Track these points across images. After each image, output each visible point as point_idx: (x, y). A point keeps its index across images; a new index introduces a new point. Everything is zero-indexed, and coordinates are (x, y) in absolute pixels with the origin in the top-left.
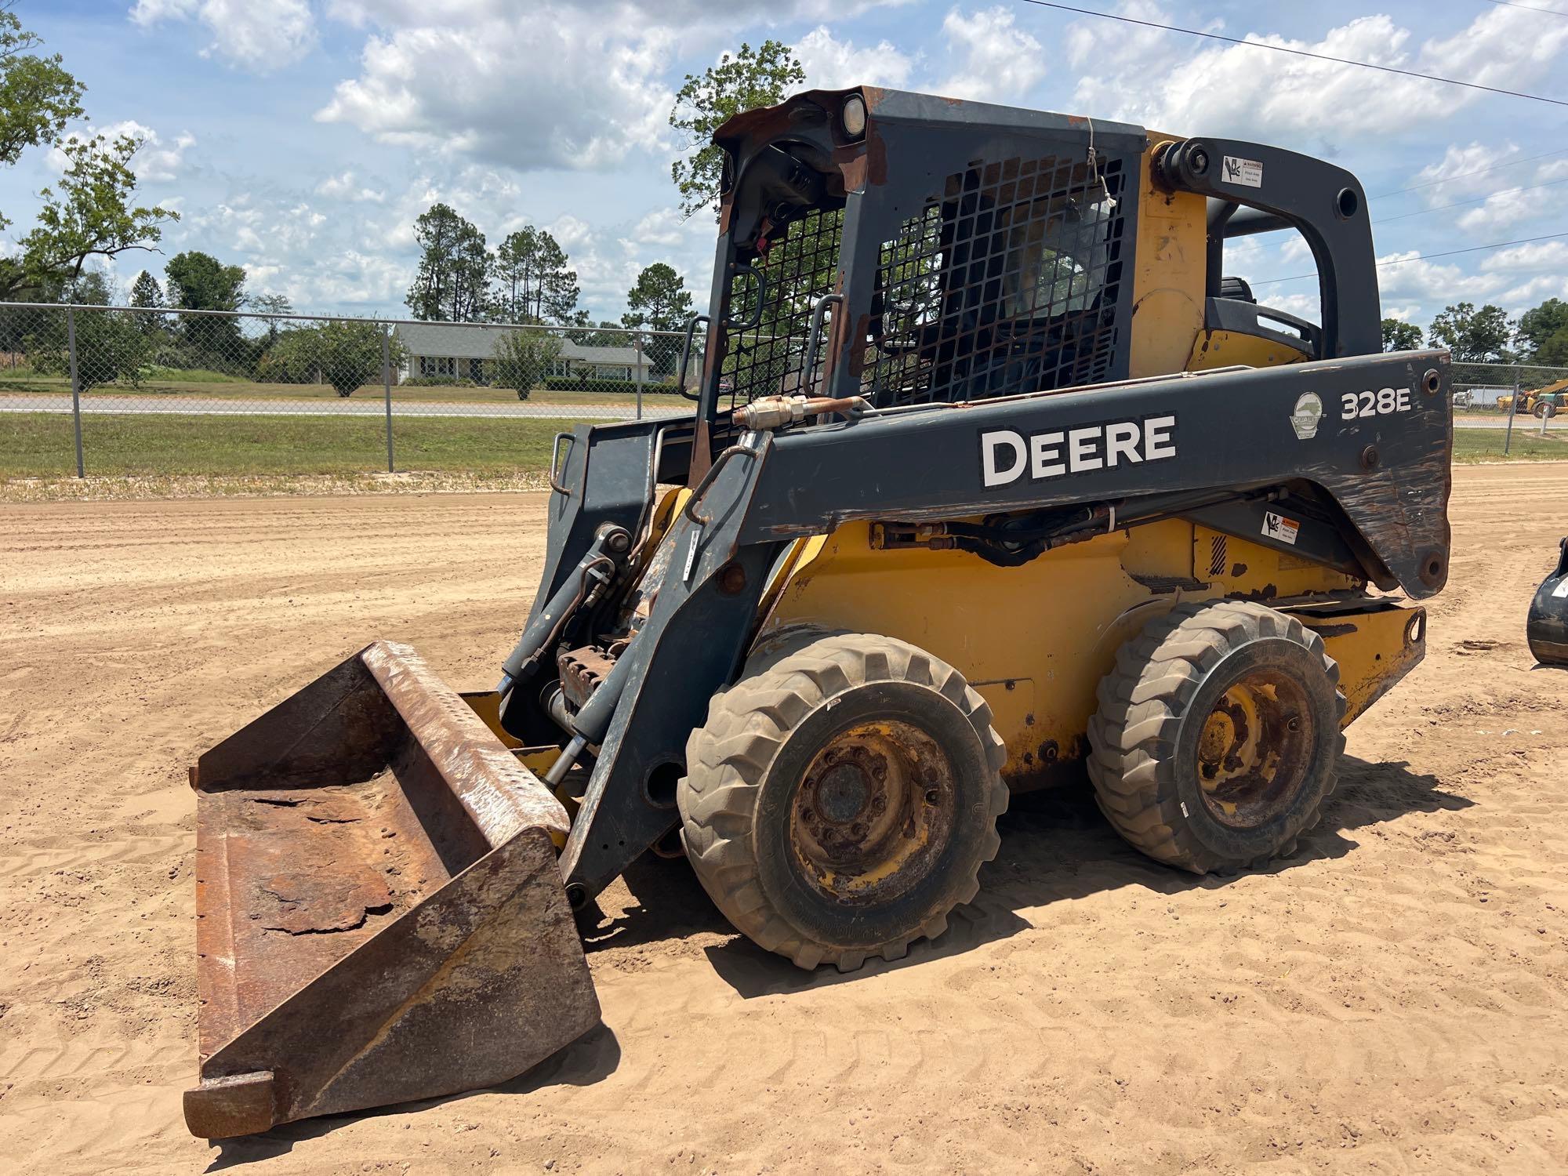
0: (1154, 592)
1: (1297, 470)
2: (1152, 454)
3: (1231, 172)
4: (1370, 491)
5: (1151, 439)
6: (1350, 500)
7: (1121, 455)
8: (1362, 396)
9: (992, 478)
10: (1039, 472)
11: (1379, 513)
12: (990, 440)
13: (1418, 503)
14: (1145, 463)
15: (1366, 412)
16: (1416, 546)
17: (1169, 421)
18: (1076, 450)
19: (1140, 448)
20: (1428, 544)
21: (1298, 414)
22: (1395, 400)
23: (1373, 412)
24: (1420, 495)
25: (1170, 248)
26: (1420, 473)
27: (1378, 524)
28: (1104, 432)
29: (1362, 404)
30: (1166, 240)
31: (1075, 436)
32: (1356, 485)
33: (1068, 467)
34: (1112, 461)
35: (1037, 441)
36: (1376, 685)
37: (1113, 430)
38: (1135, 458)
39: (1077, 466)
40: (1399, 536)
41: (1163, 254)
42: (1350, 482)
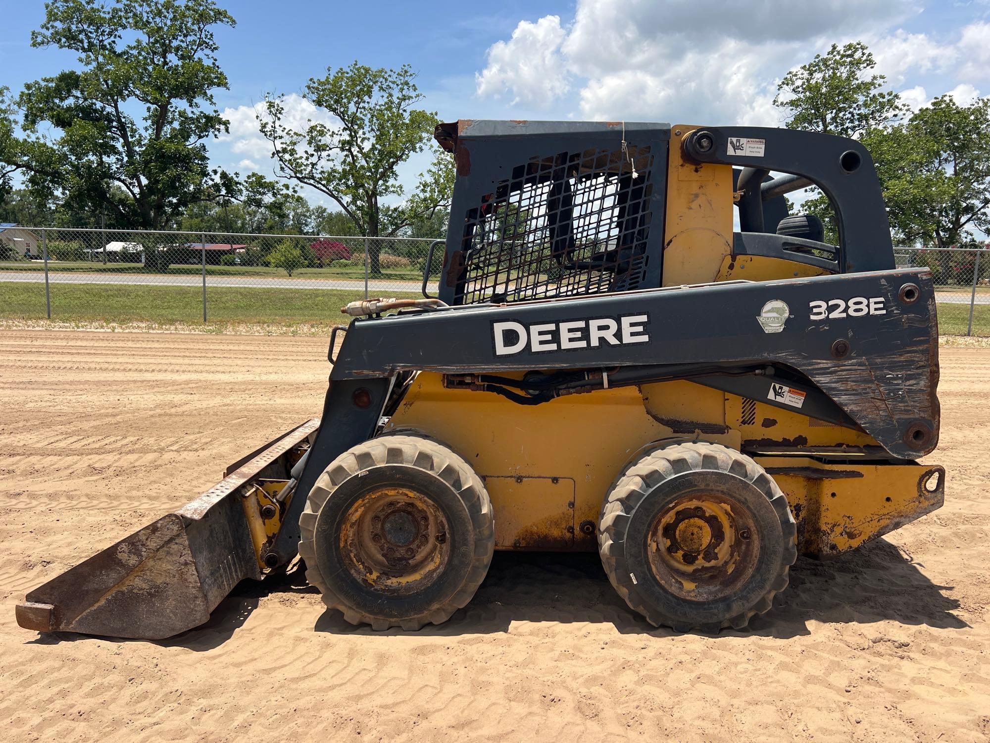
0: (675, 432)
1: (766, 355)
2: (627, 339)
3: (735, 148)
4: (844, 373)
5: (626, 330)
6: (822, 379)
7: (602, 340)
8: (831, 303)
9: (501, 349)
10: (536, 348)
11: (854, 390)
12: (499, 328)
13: (898, 384)
14: (622, 345)
15: (835, 315)
16: (897, 417)
17: (644, 318)
18: (565, 336)
19: (618, 335)
20: (912, 416)
21: (764, 315)
22: (868, 306)
23: (844, 315)
24: (900, 378)
25: (701, 200)
26: (899, 362)
27: (853, 397)
28: (587, 325)
29: (831, 309)
30: (697, 196)
31: (564, 327)
32: (828, 368)
33: (559, 345)
34: (595, 343)
35: (535, 329)
36: (888, 521)
37: (594, 324)
38: (614, 341)
39: (566, 345)
40: (878, 408)
41: (694, 205)
42: (821, 366)
